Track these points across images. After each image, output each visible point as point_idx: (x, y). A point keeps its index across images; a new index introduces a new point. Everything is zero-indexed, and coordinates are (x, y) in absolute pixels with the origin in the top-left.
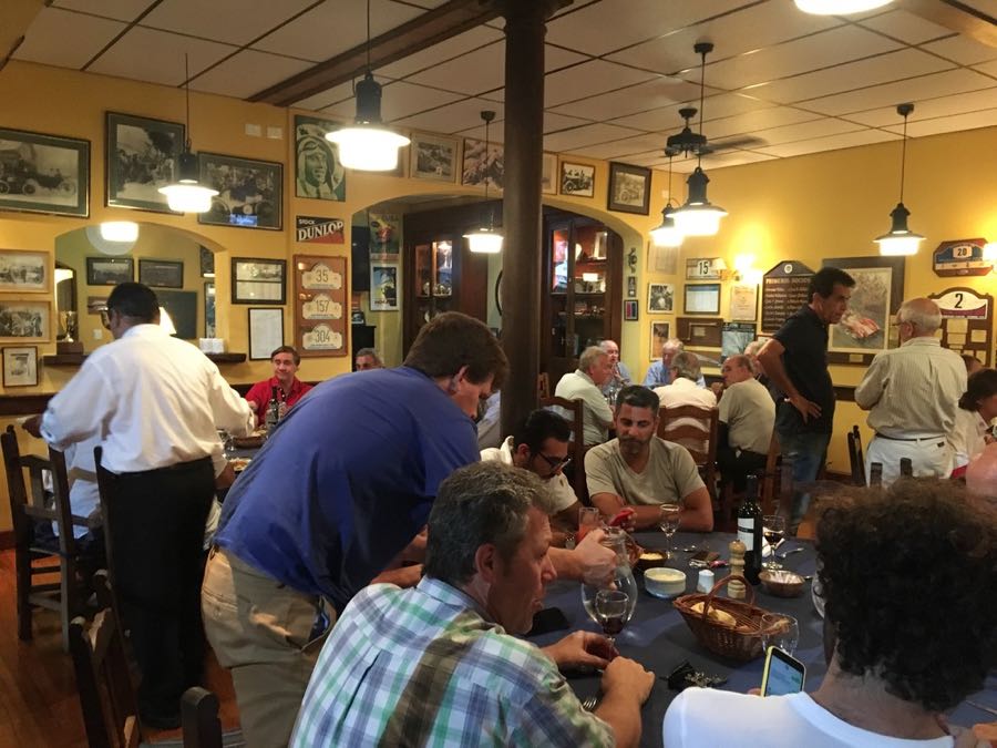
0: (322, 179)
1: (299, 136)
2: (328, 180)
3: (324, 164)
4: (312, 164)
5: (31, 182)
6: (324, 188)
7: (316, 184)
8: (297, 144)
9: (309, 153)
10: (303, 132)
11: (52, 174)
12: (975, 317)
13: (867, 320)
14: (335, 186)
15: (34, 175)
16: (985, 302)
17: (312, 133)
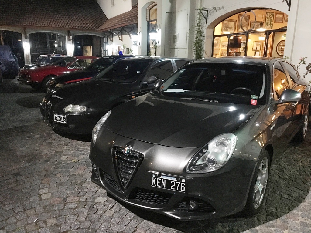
0: (269, 25)
1: (267, 16)
2: (270, 24)
3: (270, 22)
4: (268, 22)
5: (228, 29)
6: (269, 26)
7: (268, 26)
8: (266, 18)
9: (268, 19)
10: (267, 15)
11: (231, 27)
14: (271, 26)
15: (228, 27)
17: (269, 15)
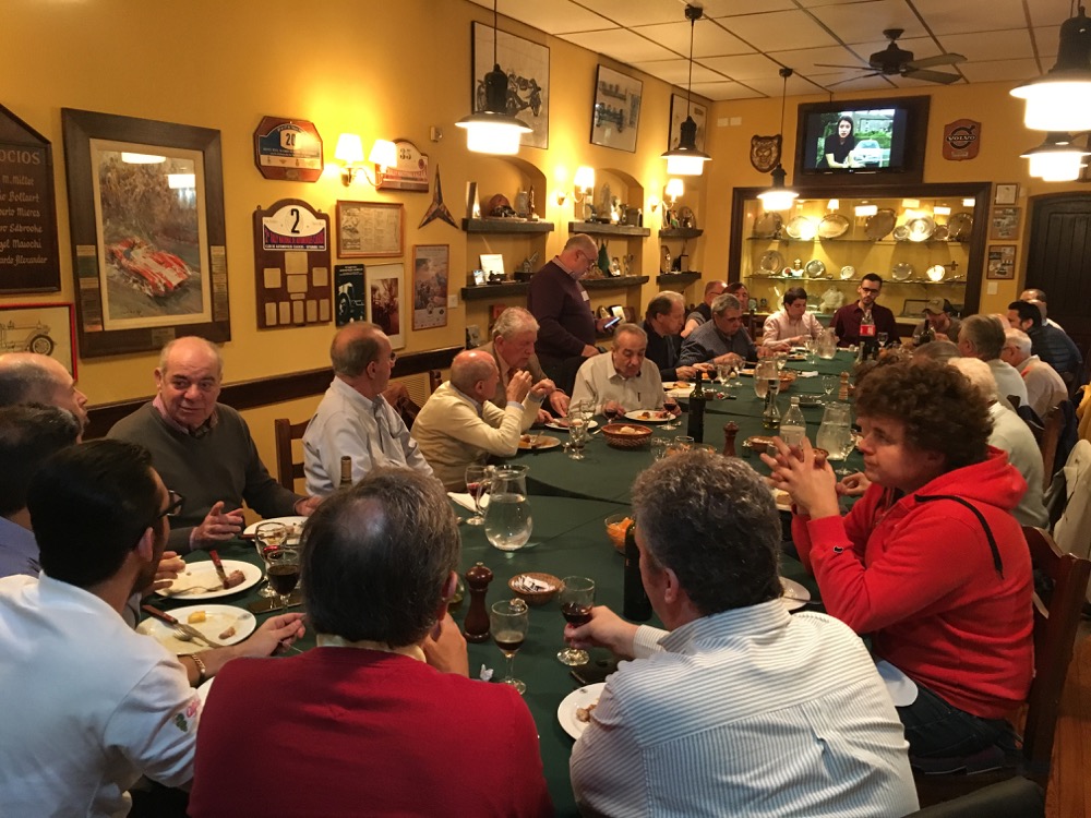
12: (314, 248)
13: (167, 256)
16: (323, 222)
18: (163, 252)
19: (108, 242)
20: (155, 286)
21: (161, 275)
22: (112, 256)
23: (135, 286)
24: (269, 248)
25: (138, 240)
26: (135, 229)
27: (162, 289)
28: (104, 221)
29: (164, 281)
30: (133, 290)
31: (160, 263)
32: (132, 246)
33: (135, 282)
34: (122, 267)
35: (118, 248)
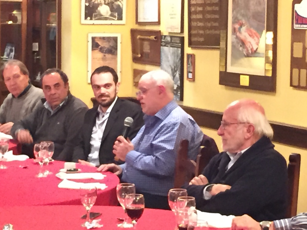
18: (252, 29)
19: (233, 23)
20: (248, 50)
21: (250, 43)
22: (234, 31)
23: (241, 49)
24: (296, 27)
25: (244, 21)
26: (243, 16)
27: (250, 52)
28: (233, 11)
29: (251, 47)
30: (240, 51)
31: (250, 36)
32: (241, 25)
33: (241, 46)
34: (237, 37)
35: (237, 26)
